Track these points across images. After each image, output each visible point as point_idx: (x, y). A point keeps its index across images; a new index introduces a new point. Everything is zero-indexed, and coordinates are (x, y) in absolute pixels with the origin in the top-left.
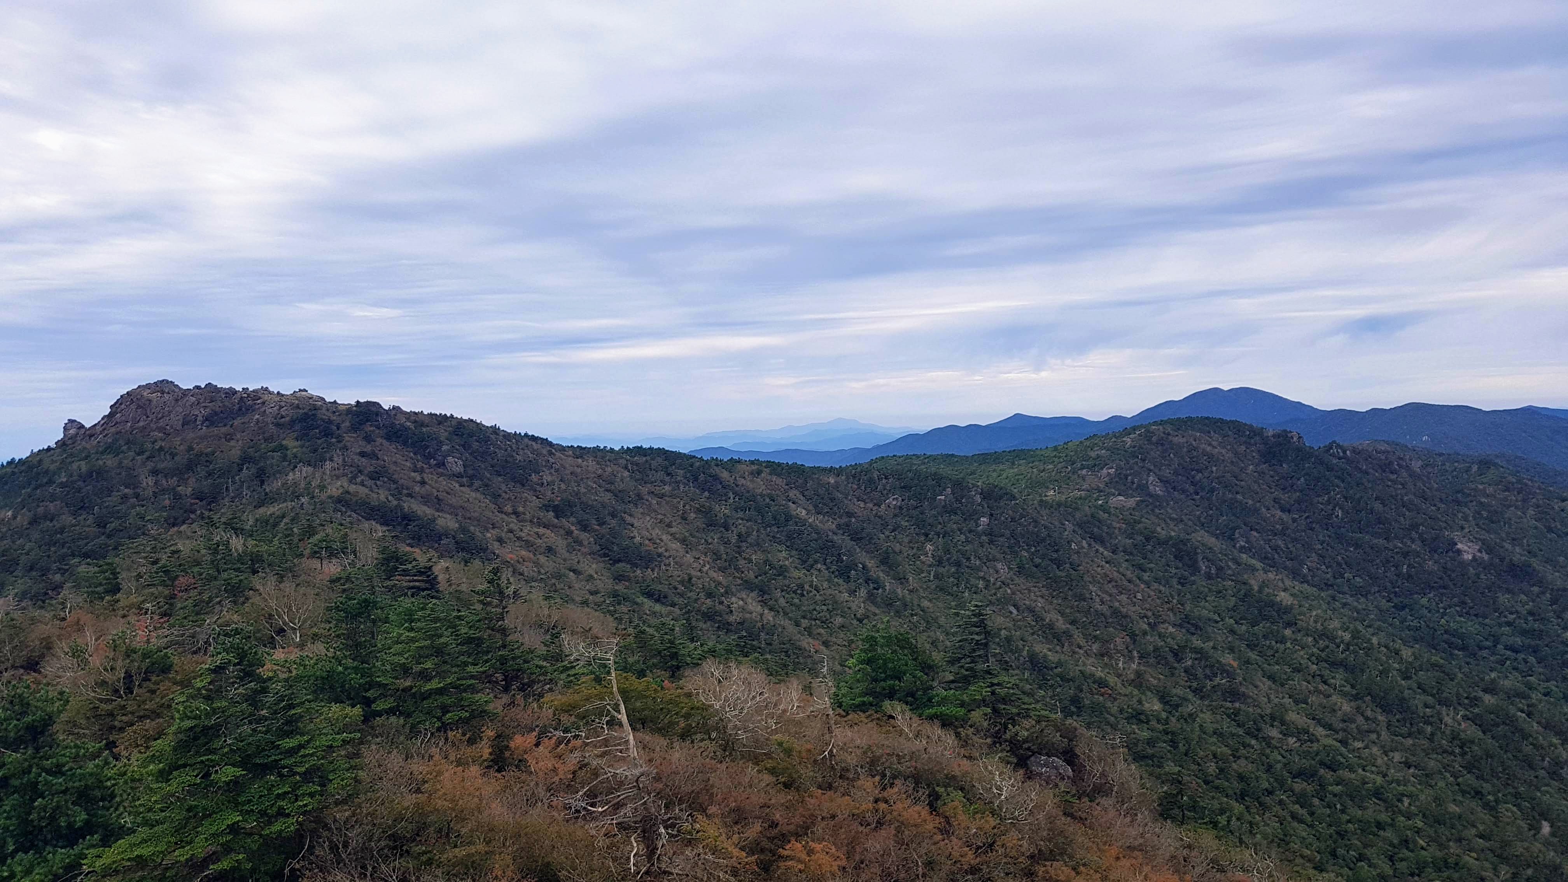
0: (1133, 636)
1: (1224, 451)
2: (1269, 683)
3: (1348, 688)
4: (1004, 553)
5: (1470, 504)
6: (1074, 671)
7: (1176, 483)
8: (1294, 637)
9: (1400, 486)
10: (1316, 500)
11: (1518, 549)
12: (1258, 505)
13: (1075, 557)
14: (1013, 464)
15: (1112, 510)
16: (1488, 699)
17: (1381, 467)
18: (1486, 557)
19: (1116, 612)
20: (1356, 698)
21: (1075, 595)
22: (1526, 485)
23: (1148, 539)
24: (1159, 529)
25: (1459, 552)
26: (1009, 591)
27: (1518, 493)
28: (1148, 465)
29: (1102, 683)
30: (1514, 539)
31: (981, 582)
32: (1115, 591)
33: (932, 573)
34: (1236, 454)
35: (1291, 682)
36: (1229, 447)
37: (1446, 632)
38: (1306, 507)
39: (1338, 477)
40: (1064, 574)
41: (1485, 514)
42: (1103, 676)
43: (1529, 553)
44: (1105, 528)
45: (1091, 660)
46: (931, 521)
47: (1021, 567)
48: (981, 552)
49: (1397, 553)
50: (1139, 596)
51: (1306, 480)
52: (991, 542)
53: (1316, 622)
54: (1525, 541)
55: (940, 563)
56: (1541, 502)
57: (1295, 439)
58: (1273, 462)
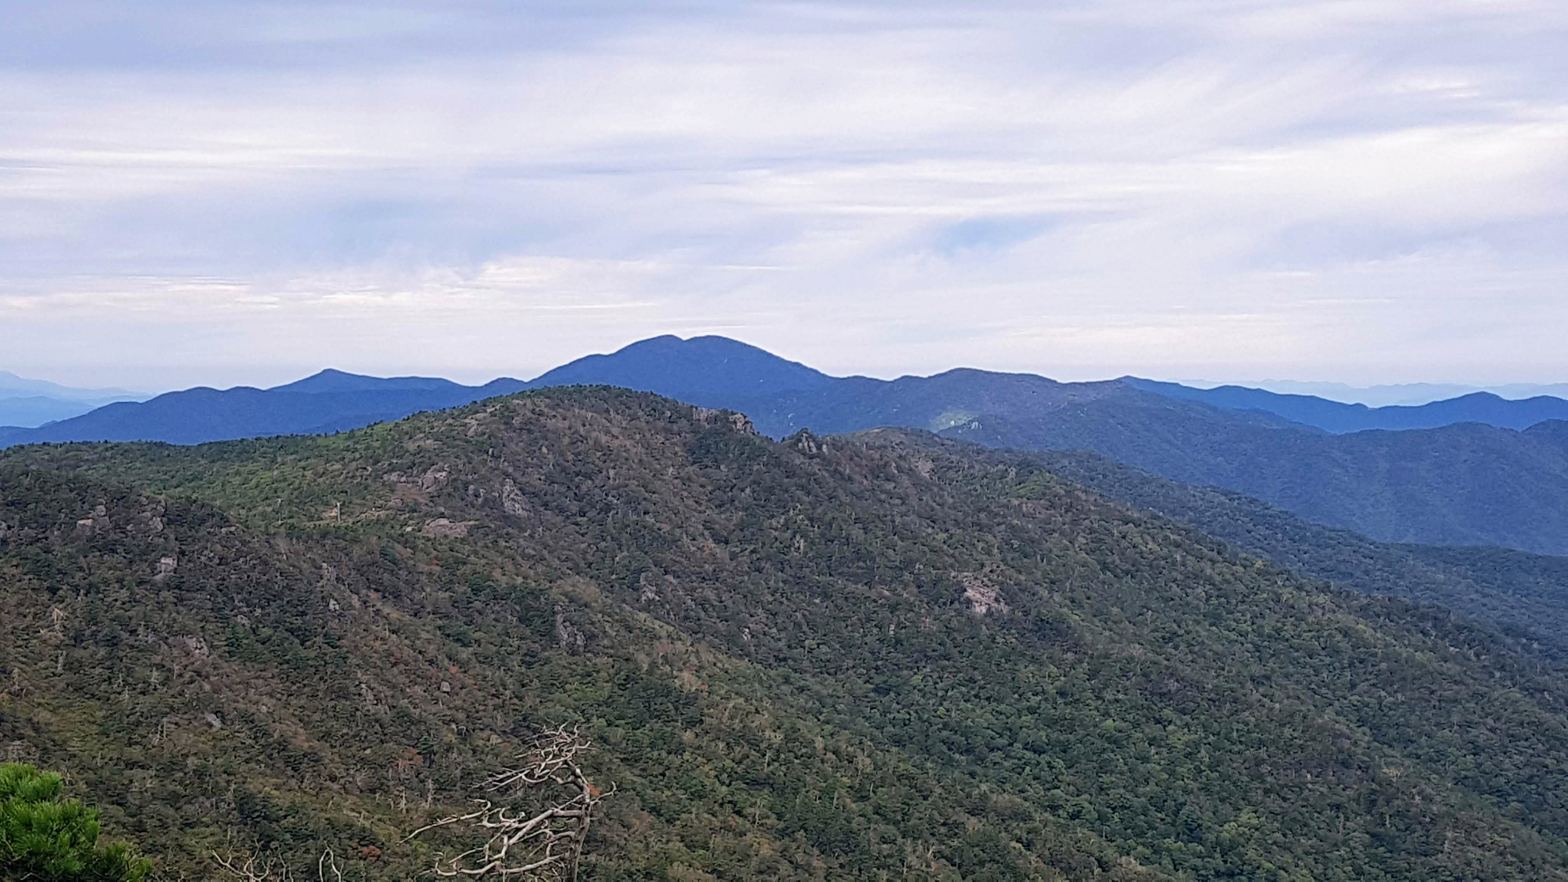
0: (428, 754)
1: (628, 443)
2: (651, 818)
3: (772, 820)
4: (204, 619)
5: (996, 529)
6: (317, 820)
7: (548, 498)
8: (697, 742)
9: (898, 501)
10: (766, 524)
11: (1057, 597)
12: (678, 532)
13: (334, 624)
14: (274, 461)
15: (419, 542)
16: (973, 824)
17: (872, 471)
18: (1006, 609)
19: (402, 716)
20: (783, 833)
21: (329, 691)
22: (1078, 498)
23: (476, 591)
24: (497, 574)
25: (969, 602)
26: (207, 687)
27: (1067, 511)
28: (504, 465)
29: (365, 838)
30: (1053, 582)
31: (155, 673)
32: (402, 679)
33: (61, 660)
34: (648, 447)
35: (684, 816)
36: (638, 437)
37: (945, 726)
38: (753, 534)
39: (802, 487)
40: (313, 654)
41: (1016, 543)
42: (367, 824)
43: (1073, 601)
44: (403, 573)
45: (351, 799)
46: (64, 564)
47: (234, 644)
48: (159, 620)
49: (882, 605)
50: (446, 687)
51: (754, 492)
52: (180, 600)
53: (732, 718)
54: (1068, 584)
55: (78, 639)
56: (1096, 525)
57: (739, 425)
58: (706, 461)
